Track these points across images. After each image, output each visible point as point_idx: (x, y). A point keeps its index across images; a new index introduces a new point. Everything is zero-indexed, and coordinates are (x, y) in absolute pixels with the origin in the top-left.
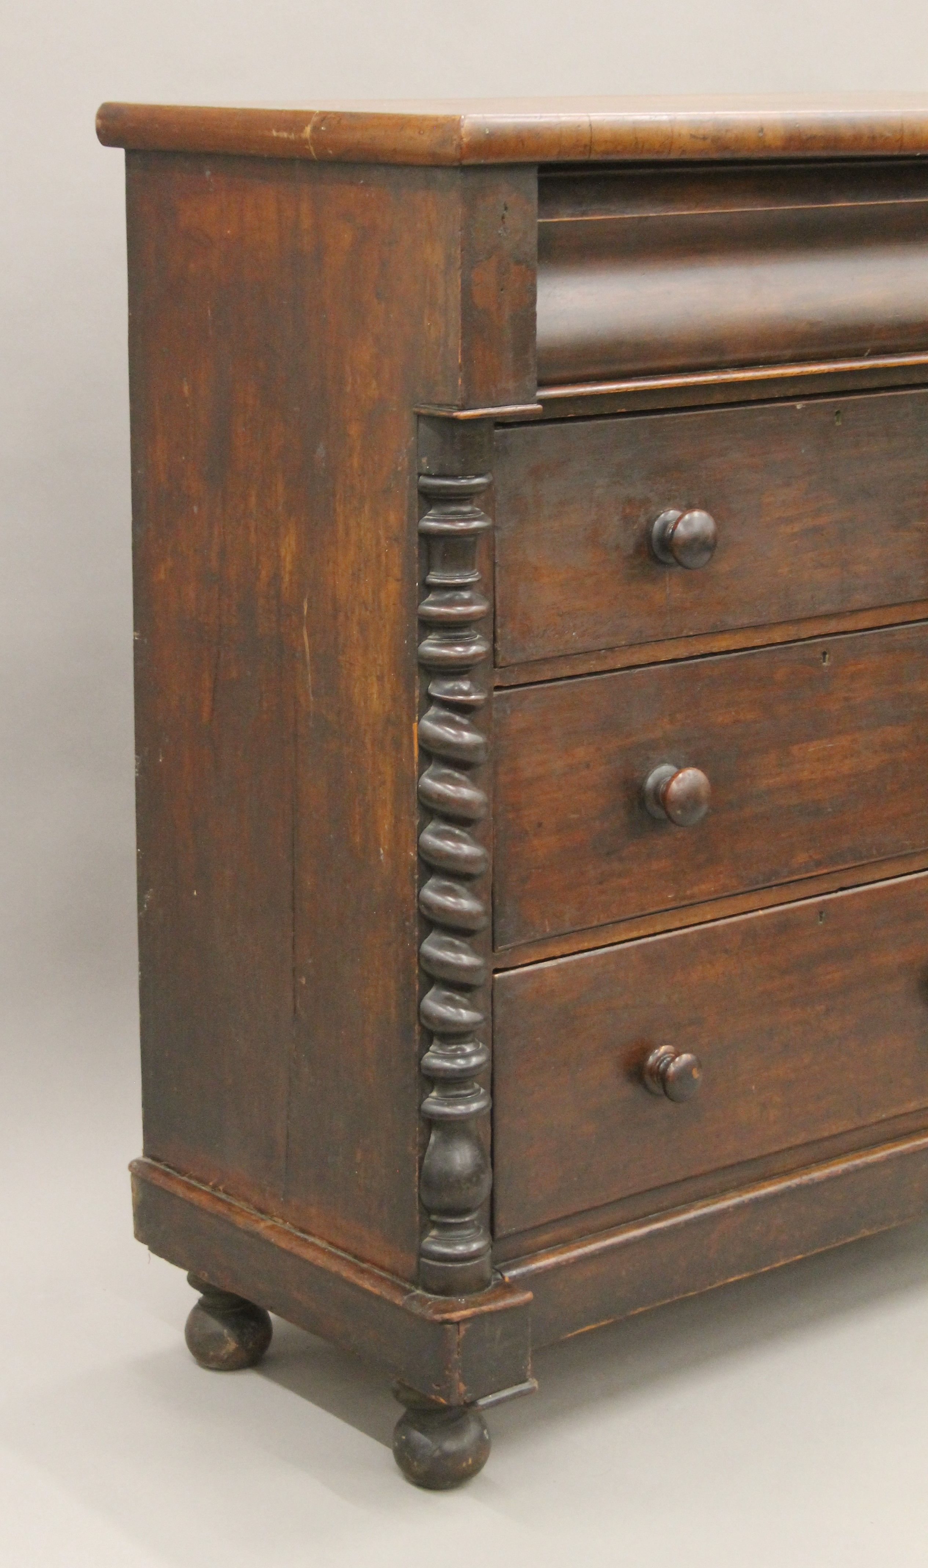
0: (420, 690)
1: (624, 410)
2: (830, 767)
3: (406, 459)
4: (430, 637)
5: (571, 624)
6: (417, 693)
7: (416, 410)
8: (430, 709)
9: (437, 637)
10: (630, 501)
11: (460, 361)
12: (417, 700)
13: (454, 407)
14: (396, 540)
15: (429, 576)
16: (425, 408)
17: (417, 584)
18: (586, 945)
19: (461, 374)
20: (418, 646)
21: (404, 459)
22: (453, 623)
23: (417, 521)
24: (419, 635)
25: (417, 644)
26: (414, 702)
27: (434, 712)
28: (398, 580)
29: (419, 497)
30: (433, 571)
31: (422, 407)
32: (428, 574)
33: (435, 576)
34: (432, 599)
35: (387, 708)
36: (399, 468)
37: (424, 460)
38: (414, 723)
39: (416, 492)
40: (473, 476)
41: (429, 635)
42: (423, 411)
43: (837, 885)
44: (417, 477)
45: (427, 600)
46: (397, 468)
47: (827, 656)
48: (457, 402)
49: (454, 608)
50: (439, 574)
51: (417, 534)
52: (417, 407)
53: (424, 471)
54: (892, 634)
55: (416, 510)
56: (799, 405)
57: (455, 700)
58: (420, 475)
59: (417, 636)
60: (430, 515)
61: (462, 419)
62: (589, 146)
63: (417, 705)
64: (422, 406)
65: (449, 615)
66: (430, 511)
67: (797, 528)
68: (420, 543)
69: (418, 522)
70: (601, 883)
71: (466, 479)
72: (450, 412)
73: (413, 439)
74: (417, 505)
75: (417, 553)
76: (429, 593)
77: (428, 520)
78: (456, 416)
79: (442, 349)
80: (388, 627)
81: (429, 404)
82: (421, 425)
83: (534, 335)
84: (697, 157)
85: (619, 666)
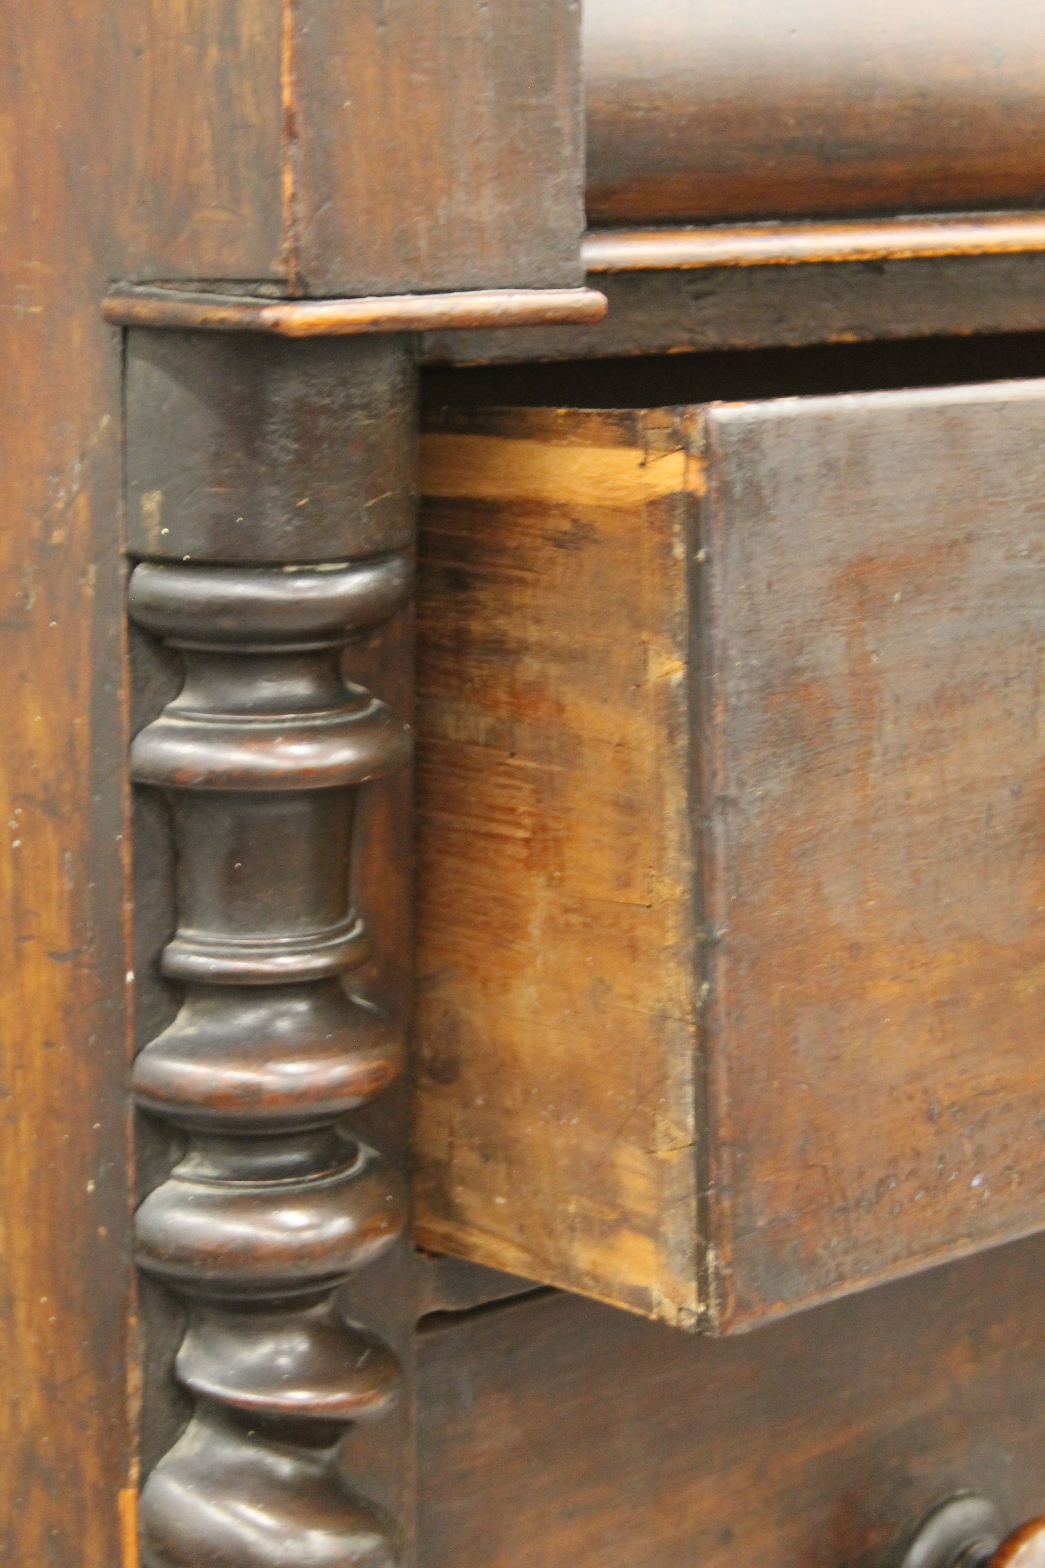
0: (146, 1369)
3: (82, 502)
4: (181, 1170)
5: (968, 1148)
6: (135, 1377)
7: (117, 305)
8: (183, 1432)
9: (208, 1171)
11: (287, 95)
12: (135, 1406)
13: (265, 289)
14: (51, 807)
15: (174, 945)
16: (149, 296)
17: (130, 976)
19: (294, 151)
20: (137, 1208)
21: (70, 503)
22: (267, 1122)
23: (126, 737)
24: (141, 1168)
25: (131, 1201)
26: (122, 1414)
27: (197, 1446)
28: (57, 956)
29: (131, 649)
30: (189, 925)
31: (138, 296)
32: (172, 937)
33: (201, 943)
34: (190, 1031)
35: (25, 1417)
36: (58, 536)
37: (151, 503)
38: (124, 1486)
39: (119, 626)
40: (343, 566)
41: (176, 1164)
42: (144, 310)
44: (123, 570)
45: (169, 1032)
46: (48, 529)
48: (279, 269)
49: (272, 1066)
50: (211, 936)
51: (127, 789)
52: (118, 294)
53: (152, 548)
55: (123, 694)
57: (274, 1406)
58: (134, 560)
59: (130, 1170)
60: (174, 714)
61: (300, 333)
63: (133, 1425)
64: (140, 289)
65: (252, 1093)
66: (174, 698)
68: (137, 819)
69: (133, 738)
71: (311, 574)
72: (247, 306)
73: (105, 420)
74: (124, 674)
75: (126, 857)
76: (178, 1004)
77: (171, 733)
78: (276, 324)
79: (213, 51)
80: (25, 1125)
81: (165, 281)
82: (137, 365)
83: (572, 43)
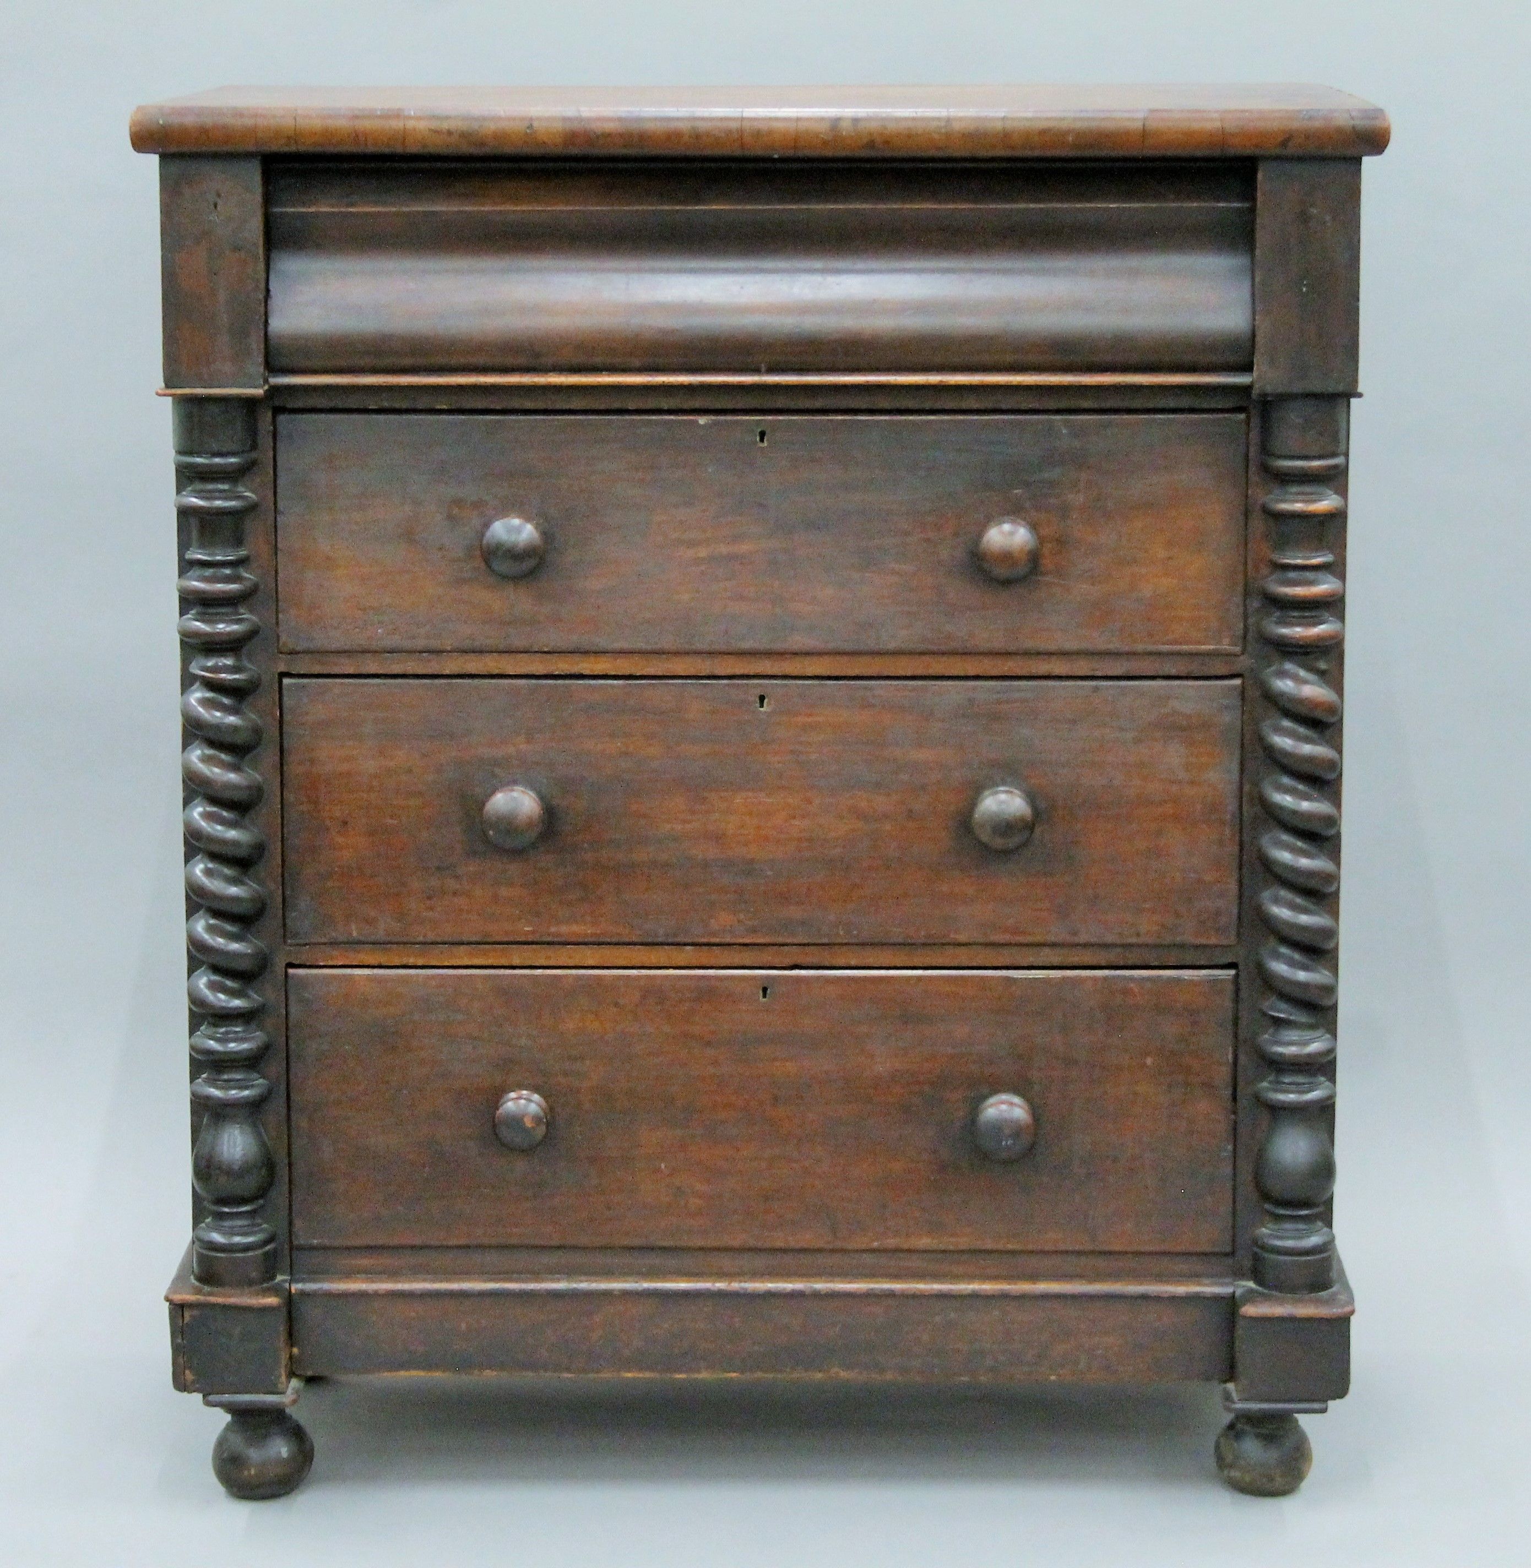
1: (445, 407)
2: (769, 824)
5: (376, 621)
10: (458, 502)
15: (188, 552)
18: (411, 961)
30: (191, 547)
33: (194, 551)
41: (191, 610)
43: (787, 962)
45: (187, 575)
47: (766, 701)
50: (197, 550)
54: (871, 689)
56: (702, 420)
62: (295, 136)
66: (188, 488)
67: (703, 553)
70: (429, 898)
76: (191, 568)
84: (444, 151)
85: (447, 672)
